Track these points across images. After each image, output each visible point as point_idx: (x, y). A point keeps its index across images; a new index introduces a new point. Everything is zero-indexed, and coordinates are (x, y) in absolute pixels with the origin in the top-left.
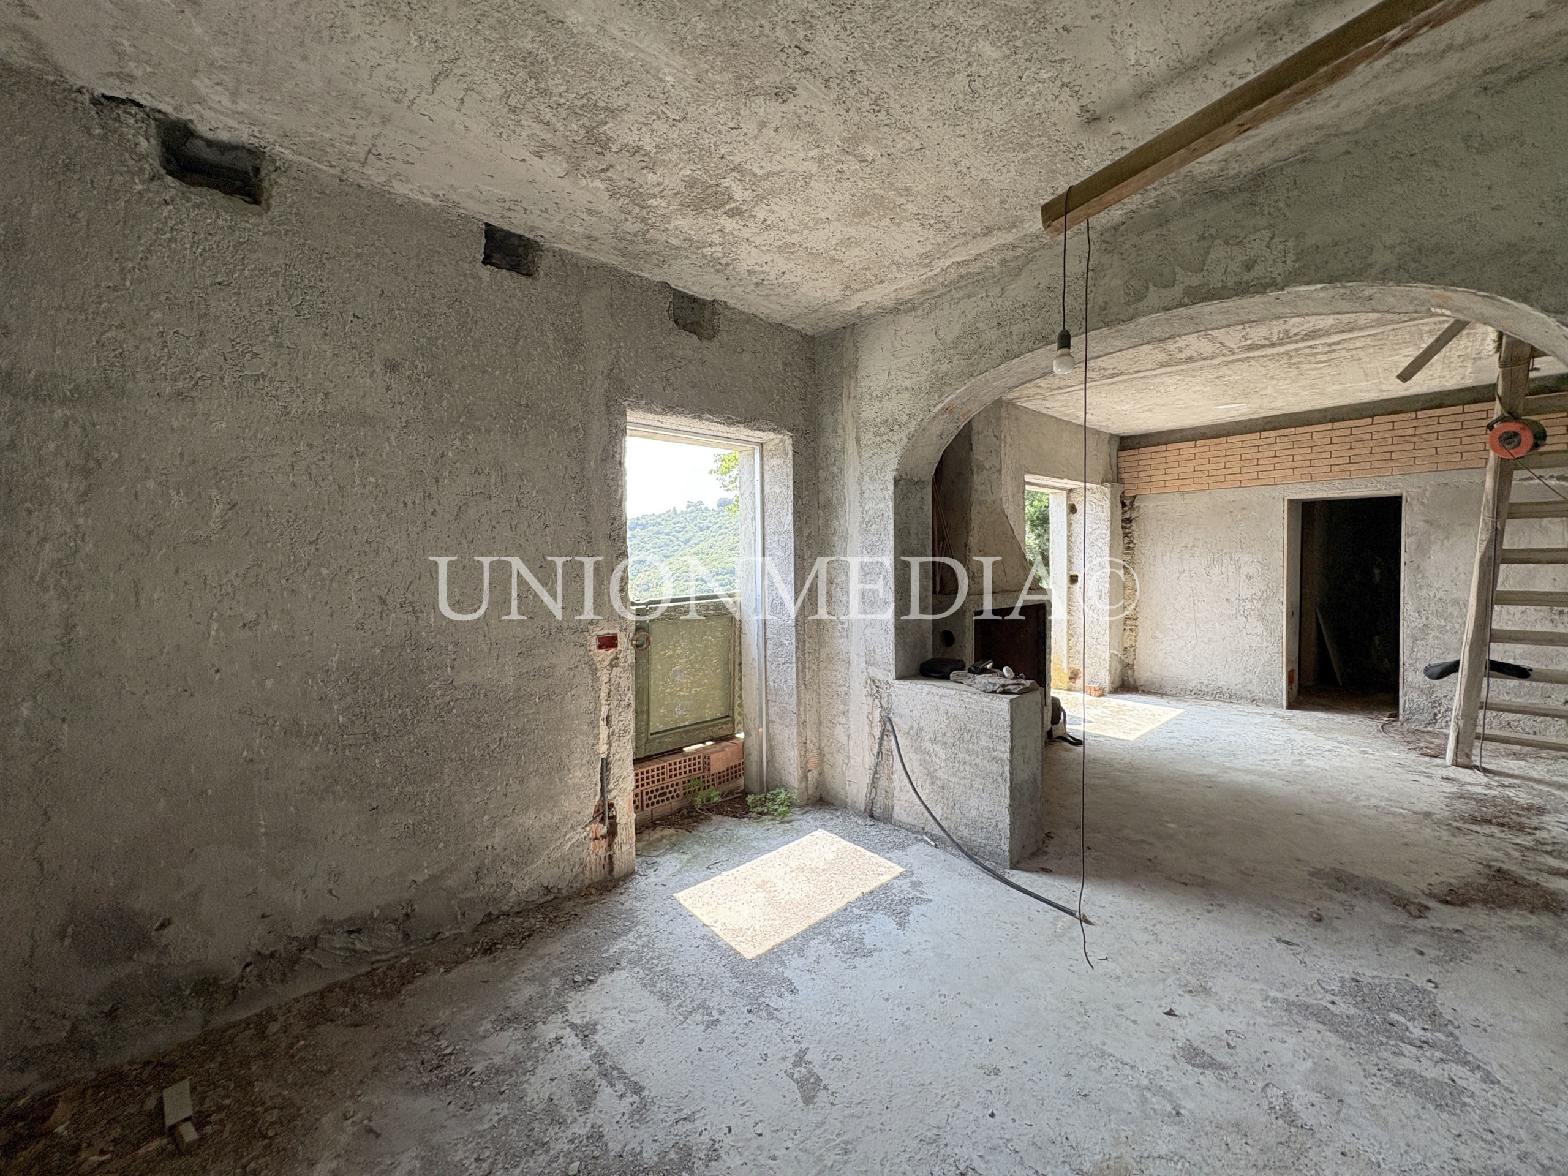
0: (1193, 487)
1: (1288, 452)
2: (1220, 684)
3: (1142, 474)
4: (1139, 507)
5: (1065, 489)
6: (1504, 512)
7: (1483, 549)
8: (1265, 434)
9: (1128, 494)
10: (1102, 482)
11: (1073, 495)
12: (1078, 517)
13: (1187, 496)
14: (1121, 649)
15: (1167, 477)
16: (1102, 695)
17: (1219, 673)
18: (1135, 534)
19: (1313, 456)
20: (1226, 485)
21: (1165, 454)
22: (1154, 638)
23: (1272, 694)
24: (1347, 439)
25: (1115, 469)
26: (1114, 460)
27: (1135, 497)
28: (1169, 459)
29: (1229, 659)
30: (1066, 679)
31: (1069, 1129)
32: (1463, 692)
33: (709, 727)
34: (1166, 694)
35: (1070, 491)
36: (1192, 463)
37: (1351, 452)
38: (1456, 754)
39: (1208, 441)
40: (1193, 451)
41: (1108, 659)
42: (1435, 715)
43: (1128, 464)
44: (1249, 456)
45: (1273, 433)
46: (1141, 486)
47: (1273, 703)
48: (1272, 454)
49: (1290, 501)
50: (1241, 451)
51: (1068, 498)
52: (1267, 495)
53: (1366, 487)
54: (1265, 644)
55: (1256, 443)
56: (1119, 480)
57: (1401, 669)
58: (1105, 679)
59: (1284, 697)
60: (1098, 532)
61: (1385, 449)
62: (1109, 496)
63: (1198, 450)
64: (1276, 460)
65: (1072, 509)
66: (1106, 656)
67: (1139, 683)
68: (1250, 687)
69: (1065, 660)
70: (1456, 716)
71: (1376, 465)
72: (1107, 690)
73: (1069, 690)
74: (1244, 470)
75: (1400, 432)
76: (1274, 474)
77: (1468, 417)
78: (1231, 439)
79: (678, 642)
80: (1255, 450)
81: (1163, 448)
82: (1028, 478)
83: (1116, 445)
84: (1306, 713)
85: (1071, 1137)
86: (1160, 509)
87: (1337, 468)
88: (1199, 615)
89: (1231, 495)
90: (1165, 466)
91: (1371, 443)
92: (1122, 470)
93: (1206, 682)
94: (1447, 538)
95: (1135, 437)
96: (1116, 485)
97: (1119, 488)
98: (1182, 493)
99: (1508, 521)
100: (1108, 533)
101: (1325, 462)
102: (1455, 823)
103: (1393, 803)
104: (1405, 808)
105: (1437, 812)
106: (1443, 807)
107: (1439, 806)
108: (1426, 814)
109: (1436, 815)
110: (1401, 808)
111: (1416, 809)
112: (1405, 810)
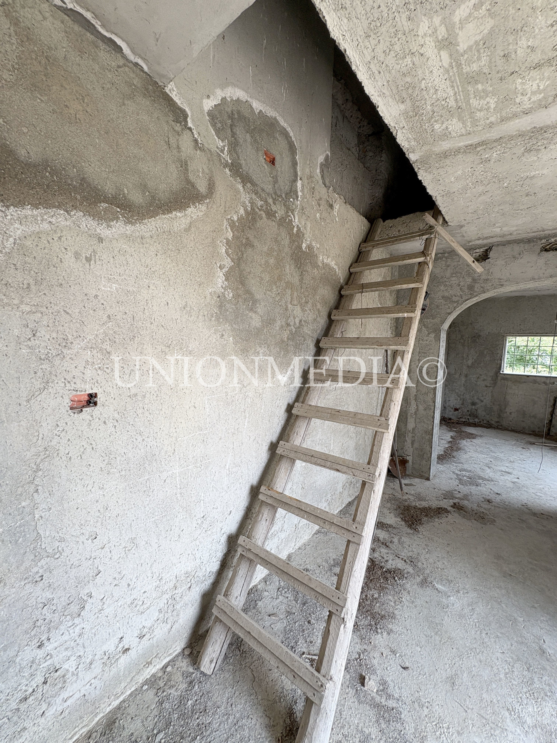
102: (411, 570)
103: (444, 600)
104: (436, 591)
105: (415, 586)
106: (405, 598)
107: (408, 598)
108: (424, 583)
109: (418, 581)
110: (439, 592)
111: (429, 591)
112: (437, 589)
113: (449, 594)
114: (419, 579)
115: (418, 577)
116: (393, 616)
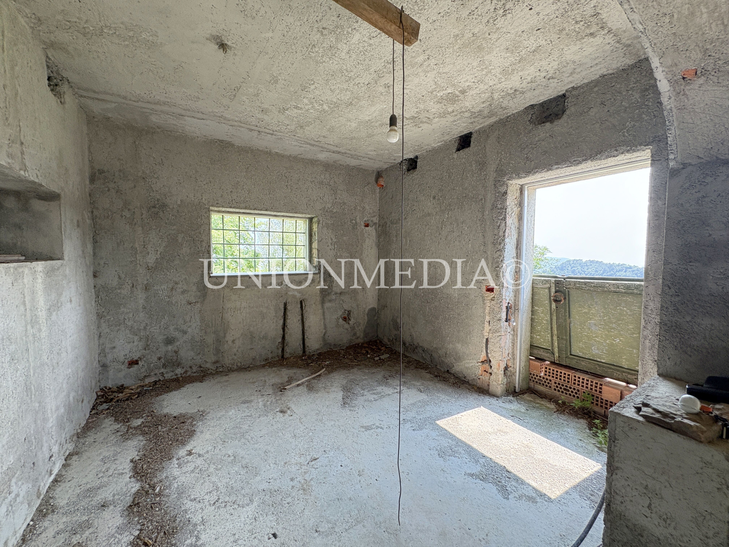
31: (327, 485)
33: (624, 372)
79: (592, 305)
85: (324, 484)
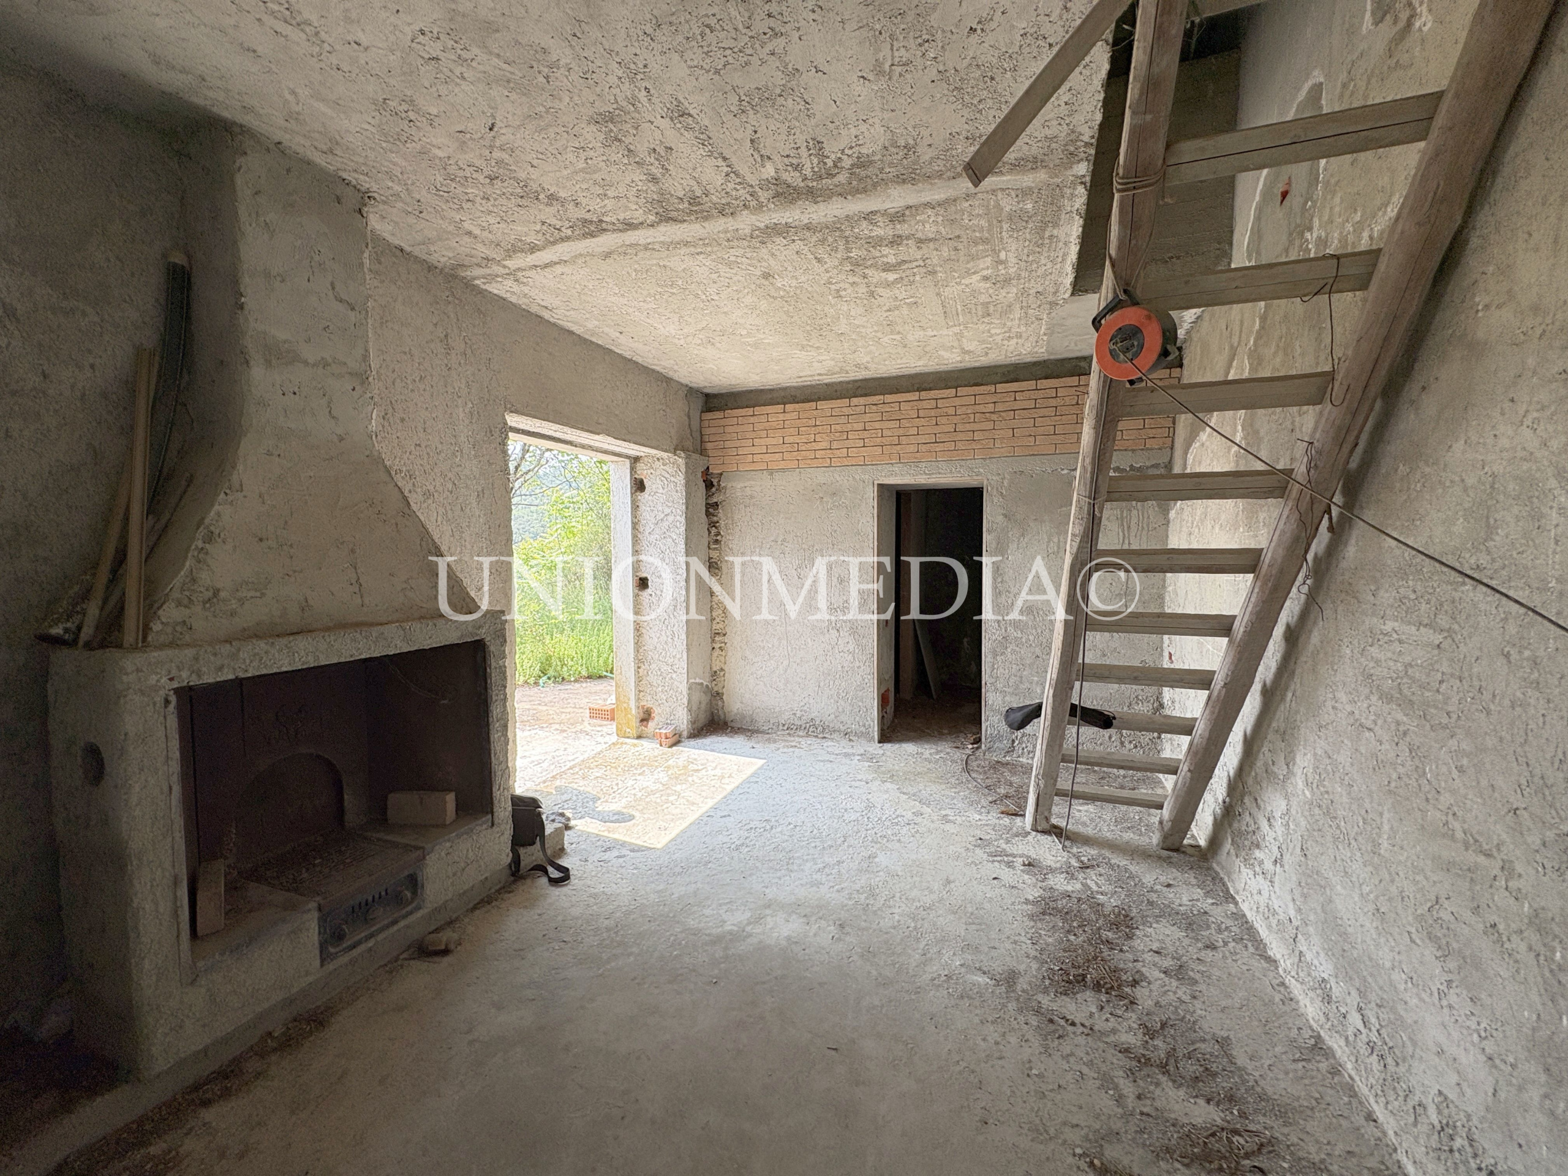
0: (782, 465)
1: (877, 425)
2: (813, 715)
3: (728, 444)
4: (725, 488)
5: (627, 457)
6: (1103, 490)
7: (1075, 550)
8: (855, 401)
9: (714, 470)
10: (675, 450)
11: (640, 466)
12: (644, 497)
13: (777, 476)
14: (708, 675)
15: (756, 450)
16: (677, 743)
17: (811, 701)
18: (722, 523)
19: (901, 432)
20: (815, 463)
21: (752, 420)
22: (744, 658)
23: (864, 726)
24: (933, 412)
25: (697, 435)
26: (695, 424)
27: (721, 474)
28: (758, 427)
29: (822, 684)
30: (635, 722)
32: (1044, 747)
34: (758, 731)
35: (636, 460)
36: (779, 433)
37: (937, 430)
38: (1035, 820)
39: (797, 406)
40: (781, 417)
41: (685, 692)
42: (1013, 741)
43: (713, 430)
44: (838, 427)
45: (862, 400)
46: (727, 460)
47: (865, 735)
48: (861, 426)
49: (880, 486)
50: (832, 421)
51: (633, 469)
52: (857, 477)
53: (951, 472)
54: (857, 664)
55: (846, 411)
56: (703, 452)
57: (983, 690)
58: (682, 720)
59: (876, 729)
60: (671, 518)
61: (968, 427)
62: (683, 469)
63: (788, 416)
64: (866, 434)
65: (639, 486)
66: (683, 688)
67: (729, 719)
68: (843, 718)
69: (632, 697)
70: (1037, 776)
71: (960, 445)
72: (685, 734)
73: (639, 737)
74: (835, 445)
75: (981, 408)
76: (864, 452)
77: (1041, 394)
78: (821, 405)
80: (844, 420)
81: (750, 411)
82: (513, 420)
83: (699, 403)
84: (897, 746)
86: (748, 491)
87: (923, 448)
88: (789, 628)
89: (821, 476)
90: (753, 435)
91: (955, 419)
92: (706, 438)
93: (799, 714)
94: (1023, 535)
95: (722, 395)
96: (697, 456)
97: (701, 463)
98: (771, 472)
99: (1108, 505)
100: (683, 520)
101: (912, 440)
102: (1045, 1001)
103: (970, 957)
104: (985, 969)
105: (1022, 968)
106: (1028, 947)
107: (1024, 946)
108: (1010, 979)
109: (1021, 979)
110: (980, 969)
111: (997, 967)
112: (984, 973)
113: (963, 970)
114: (1022, 984)
115: (1025, 987)
116: (1031, 917)
